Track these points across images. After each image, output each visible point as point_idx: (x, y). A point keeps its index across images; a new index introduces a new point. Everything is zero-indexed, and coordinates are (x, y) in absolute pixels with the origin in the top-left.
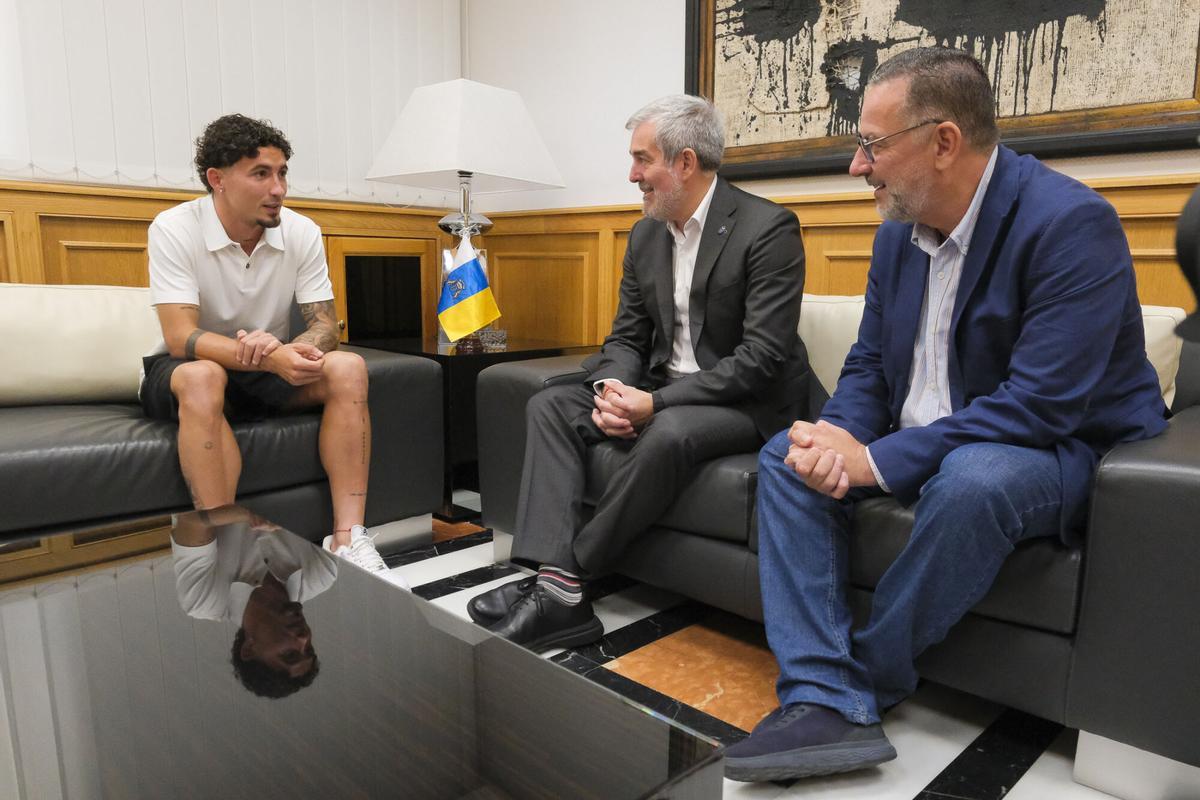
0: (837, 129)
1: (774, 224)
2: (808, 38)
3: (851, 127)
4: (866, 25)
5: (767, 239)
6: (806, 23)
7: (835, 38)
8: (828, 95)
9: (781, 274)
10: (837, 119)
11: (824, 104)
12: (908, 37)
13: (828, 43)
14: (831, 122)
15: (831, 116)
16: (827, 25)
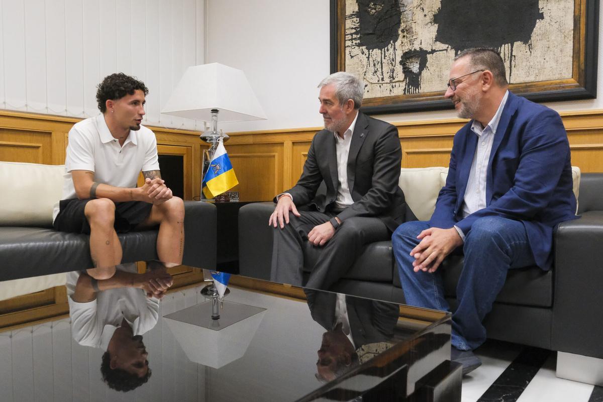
0: (409, 91)
1: (388, 130)
2: (393, 48)
3: (416, 90)
4: (421, 43)
5: (384, 138)
6: (392, 42)
7: (406, 48)
8: (404, 75)
9: (391, 154)
10: (408, 86)
11: (402, 79)
12: (442, 49)
13: (403, 51)
14: (406, 88)
15: (406, 85)
16: (402, 43)
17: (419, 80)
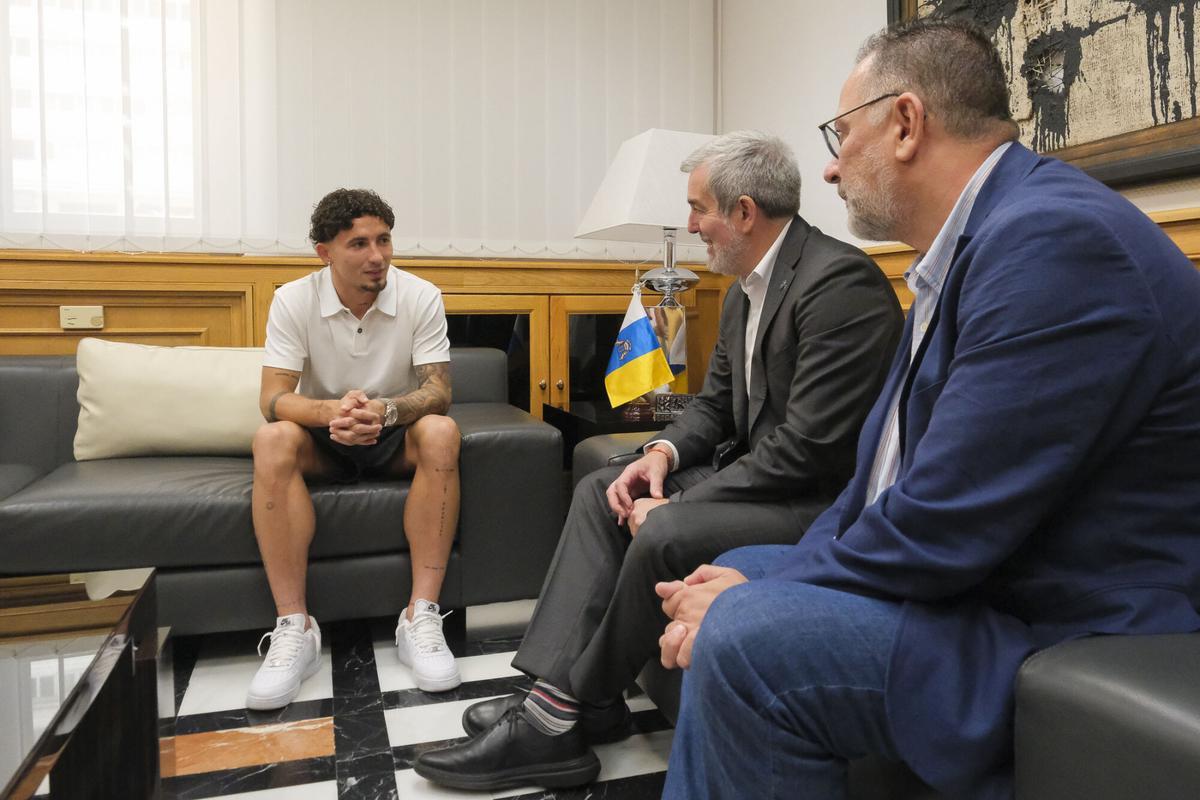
0: (1043, 145)
1: (832, 270)
2: (1006, 37)
3: (1058, 141)
4: (1066, 9)
6: (1004, 18)
7: (1036, 28)
8: (1030, 103)
9: (829, 337)
10: (1042, 133)
11: (1025, 115)
12: (1114, 17)
13: (1027, 38)
14: (1036, 137)
15: (1036, 129)
16: (1025, 17)
17: (1066, 110)
